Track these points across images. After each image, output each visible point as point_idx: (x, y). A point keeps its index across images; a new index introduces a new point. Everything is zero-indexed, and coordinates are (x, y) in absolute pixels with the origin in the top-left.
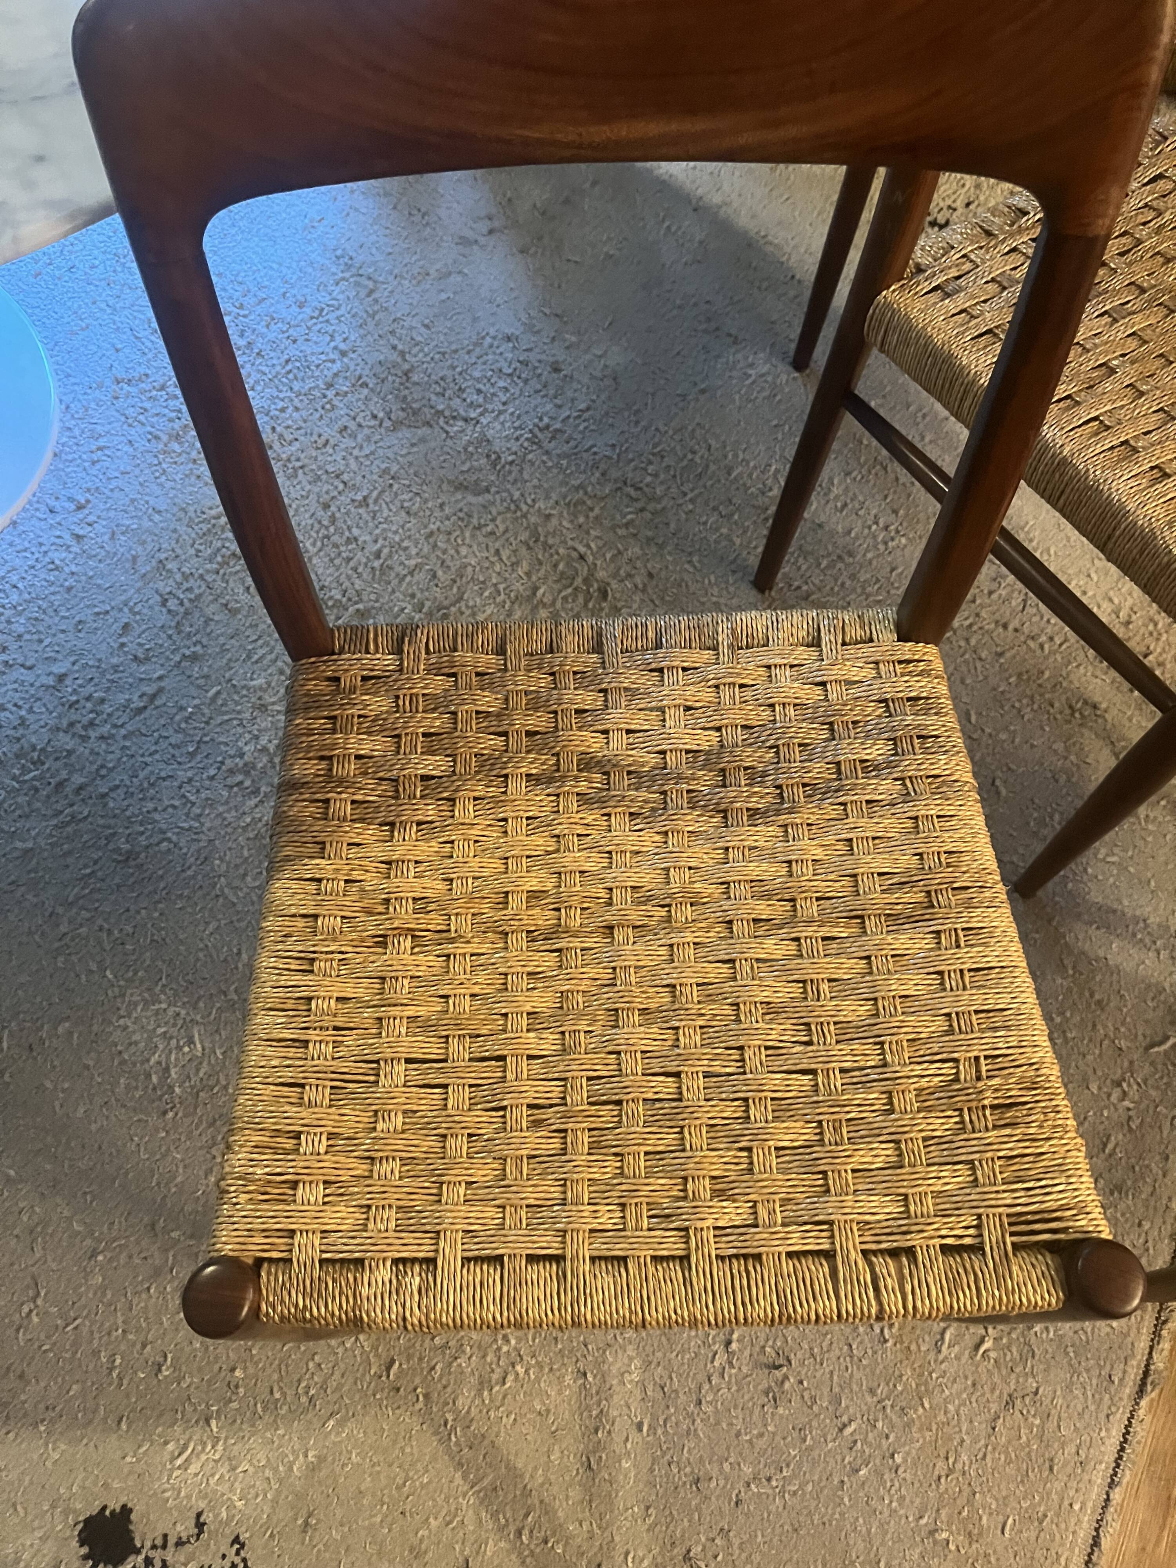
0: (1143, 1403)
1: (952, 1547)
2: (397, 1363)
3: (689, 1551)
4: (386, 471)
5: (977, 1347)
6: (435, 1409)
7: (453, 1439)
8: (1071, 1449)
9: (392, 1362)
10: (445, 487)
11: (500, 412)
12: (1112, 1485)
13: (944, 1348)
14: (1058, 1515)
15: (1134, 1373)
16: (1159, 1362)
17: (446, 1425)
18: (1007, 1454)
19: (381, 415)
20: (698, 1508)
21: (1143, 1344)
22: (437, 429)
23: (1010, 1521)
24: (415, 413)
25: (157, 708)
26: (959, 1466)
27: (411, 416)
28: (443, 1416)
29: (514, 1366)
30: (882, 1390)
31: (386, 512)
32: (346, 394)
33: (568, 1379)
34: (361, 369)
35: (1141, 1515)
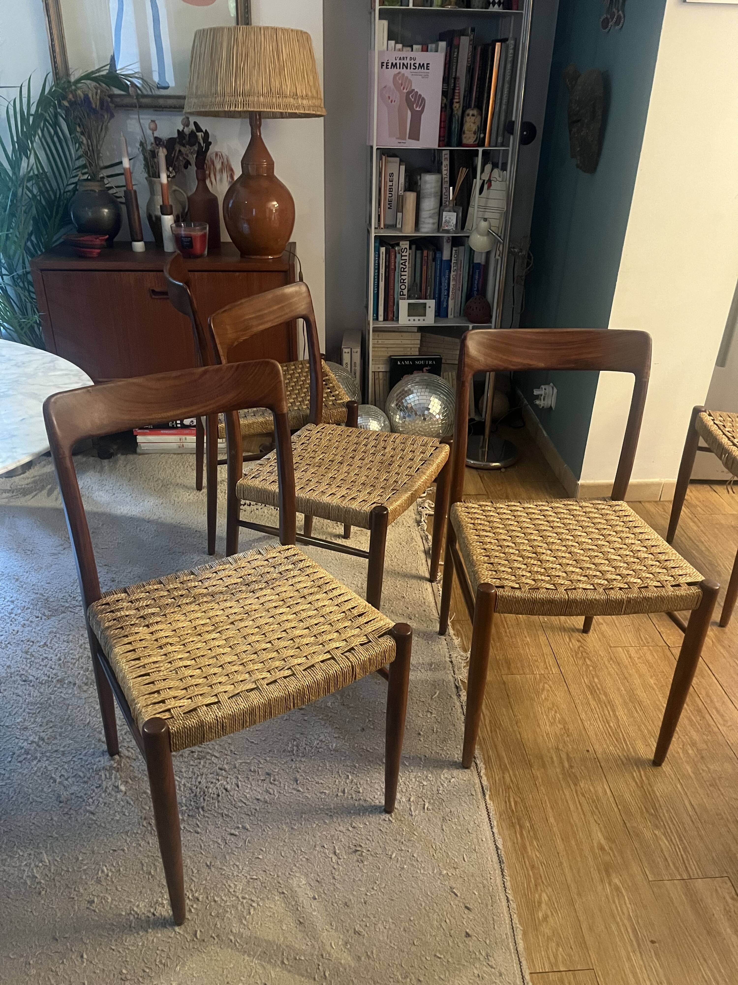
0: (487, 797)
1: (450, 875)
2: (199, 932)
3: (355, 929)
4: (50, 633)
5: (424, 808)
6: (224, 938)
7: (237, 945)
8: (472, 823)
9: (196, 931)
10: (80, 629)
12: (492, 828)
13: (413, 813)
14: (480, 846)
15: (479, 790)
16: (485, 783)
17: (231, 941)
18: (452, 835)
19: (40, 615)
20: (351, 913)
21: (477, 781)
22: (69, 613)
23: (465, 856)
24: (56, 610)
26: (438, 848)
27: (54, 612)
28: (229, 939)
29: (251, 905)
30: (399, 837)
31: (57, 645)
32: (20, 614)
33: (277, 898)
34: (24, 604)
35: (506, 832)
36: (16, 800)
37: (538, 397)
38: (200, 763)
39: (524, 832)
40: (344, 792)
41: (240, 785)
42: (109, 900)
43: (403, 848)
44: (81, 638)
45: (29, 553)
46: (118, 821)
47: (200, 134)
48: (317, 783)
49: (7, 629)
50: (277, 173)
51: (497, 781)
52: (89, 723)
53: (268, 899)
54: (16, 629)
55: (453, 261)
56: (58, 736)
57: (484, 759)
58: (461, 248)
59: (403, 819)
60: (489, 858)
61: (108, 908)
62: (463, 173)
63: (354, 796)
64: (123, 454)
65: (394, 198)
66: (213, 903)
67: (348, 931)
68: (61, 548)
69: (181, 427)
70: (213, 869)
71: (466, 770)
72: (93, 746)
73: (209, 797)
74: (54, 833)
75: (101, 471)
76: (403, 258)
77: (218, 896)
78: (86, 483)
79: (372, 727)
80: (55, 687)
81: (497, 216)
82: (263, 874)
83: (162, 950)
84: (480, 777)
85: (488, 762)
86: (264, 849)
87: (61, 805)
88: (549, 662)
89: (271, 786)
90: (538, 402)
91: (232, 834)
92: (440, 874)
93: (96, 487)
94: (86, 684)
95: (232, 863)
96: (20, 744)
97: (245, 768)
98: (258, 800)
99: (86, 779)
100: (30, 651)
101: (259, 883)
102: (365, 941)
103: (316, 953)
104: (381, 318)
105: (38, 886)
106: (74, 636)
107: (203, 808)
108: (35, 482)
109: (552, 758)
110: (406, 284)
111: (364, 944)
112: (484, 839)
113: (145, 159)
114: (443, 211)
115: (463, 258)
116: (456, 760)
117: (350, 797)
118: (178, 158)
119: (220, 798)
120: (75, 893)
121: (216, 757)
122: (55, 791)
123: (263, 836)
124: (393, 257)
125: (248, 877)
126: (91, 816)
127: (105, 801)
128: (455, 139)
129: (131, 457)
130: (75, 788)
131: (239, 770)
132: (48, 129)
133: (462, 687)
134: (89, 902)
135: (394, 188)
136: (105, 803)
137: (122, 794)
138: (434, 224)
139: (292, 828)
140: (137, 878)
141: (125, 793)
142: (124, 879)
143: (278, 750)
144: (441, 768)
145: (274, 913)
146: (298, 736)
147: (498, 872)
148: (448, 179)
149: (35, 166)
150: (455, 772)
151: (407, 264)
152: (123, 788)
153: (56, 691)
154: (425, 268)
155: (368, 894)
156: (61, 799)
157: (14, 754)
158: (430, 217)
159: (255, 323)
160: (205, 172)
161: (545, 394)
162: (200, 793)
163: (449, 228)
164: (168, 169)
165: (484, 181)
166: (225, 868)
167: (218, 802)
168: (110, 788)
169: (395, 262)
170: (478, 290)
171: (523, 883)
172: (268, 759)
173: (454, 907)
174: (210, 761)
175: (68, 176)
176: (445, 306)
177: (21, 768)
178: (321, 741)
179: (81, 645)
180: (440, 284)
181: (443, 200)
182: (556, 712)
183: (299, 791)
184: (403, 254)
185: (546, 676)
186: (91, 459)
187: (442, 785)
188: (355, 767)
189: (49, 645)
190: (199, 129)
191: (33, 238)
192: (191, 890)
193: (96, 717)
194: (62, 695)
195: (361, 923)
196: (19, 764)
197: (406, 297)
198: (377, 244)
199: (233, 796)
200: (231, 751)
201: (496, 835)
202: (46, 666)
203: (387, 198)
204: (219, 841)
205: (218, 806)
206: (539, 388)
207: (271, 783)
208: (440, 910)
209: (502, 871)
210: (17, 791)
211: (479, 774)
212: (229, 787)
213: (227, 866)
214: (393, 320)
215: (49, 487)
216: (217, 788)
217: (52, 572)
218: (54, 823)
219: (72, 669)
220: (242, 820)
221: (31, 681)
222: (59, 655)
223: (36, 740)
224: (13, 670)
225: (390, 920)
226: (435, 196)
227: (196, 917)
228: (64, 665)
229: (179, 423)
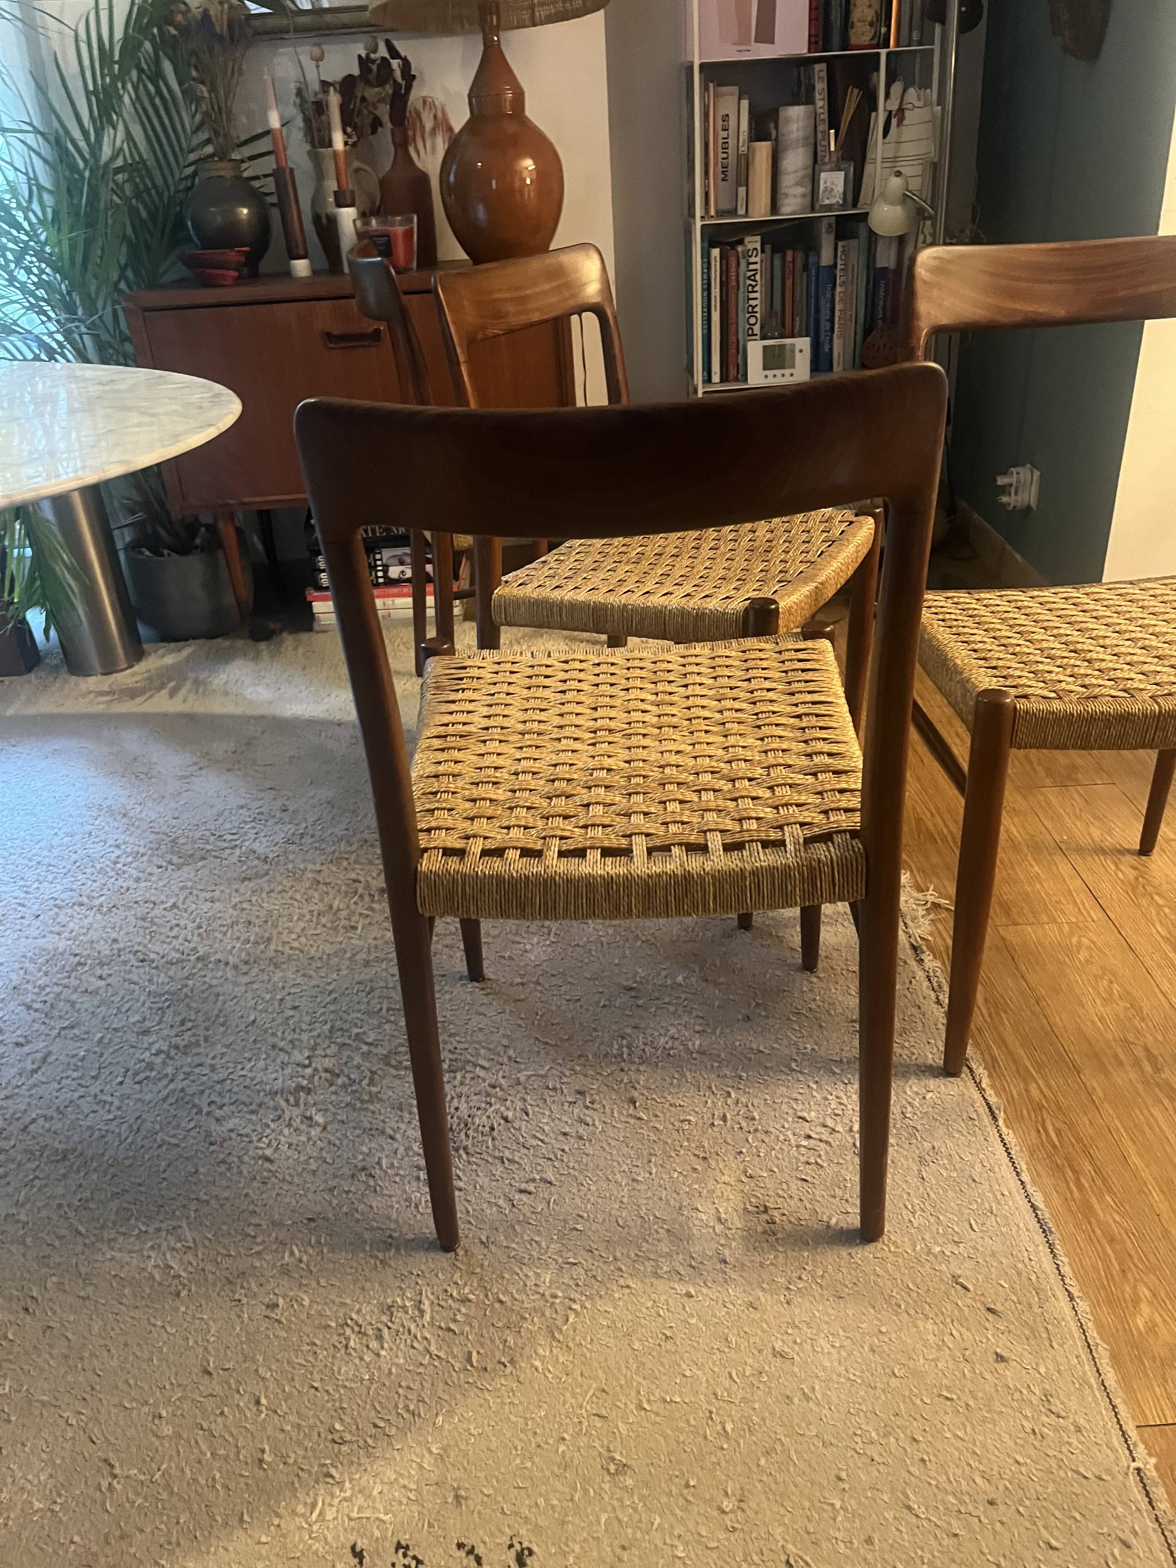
0: (1001, 1122)
1: (948, 1253)
2: (474, 1354)
3: (774, 1349)
4: (182, 888)
6: (523, 1365)
7: (550, 1376)
8: (978, 1165)
9: (470, 1354)
12: (1018, 1174)
14: (999, 1204)
15: (983, 1110)
16: (993, 1100)
17: (537, 1370)
18: (942, 1188)
19: (165, 864)
20: (762, 1320)
21: (976, 1095)
22: (212, 859)
23: (973, 1222)
24: (191, 856)
25: (51, 1063)
26: (917, 1208)
27: (189, 858)
28: (532, 1366)
29: (571, 1309)
30: (839, 1192)
31: (194, 906)
32: (131, 863)
33: (616, 1295)
34: (136, 848)
35: (1048, 1181)
37: (1004, 490)
38: (455, 1078)
39: (1083, 1180)
40: (724, 1118)
41: (530, 1112)
42: (306, 1302)
43: (850, 1210)
44: (234, 894)
45: (143, 776)
46: (314, 1172)
47: (395, 63)
48: (671, 1105)
49: (110, 886)
50: (530, 112)
51: (1016, 1096)
52: (254, 1021)
53: (601, 1297)
54: (125, 885)
55: (839, 267)
56: (202, 1042)
57: (984, 1060)
58: (854, 243)
59: (841, 1161)
60: (1021, 1225)
61: (303, 1317)
62: (853, 97)
63: (744, 1124)
64: (291, 633)
65: (732, 159)
66: (497, 1305)
67: (760, 1351)
68: (195, 768)
69: (385, 585)
70: (493, 1248)
71: (951, 1079)
72: (264, 1056)
73: (476, 1130)
74: (202, 1193)
75: (257, 658)
76: (752, 267)
77: (506, 1292)
78: (231, 676)
79: (764, 1013)
80: (194, 968)
81: (918, 170)
82: (588, 1256)
83: (409, 1388)
84: (981, 1090)
85: (992, 1066)
86: (585, 1215)
87: (212, 1148)
88: (1083, 904)
89: (587, 1112)
90: (1005, 499)
91: (522, 1191)
92: (929, 1252)
93: (248, 680)
94: (246, 963)
95: (526, 1238)
96: (137, 1055)
97: (536, 1083)
98: (565, 1134)
99: (254, 1107)
100: (150, 915)
101: (583, 1272)
102: (796, 1370)
103: (703, 1389)
104: (716, 378)
105: (176, 1281)
106: (222, 892)
107: (465, 1148)
108: (149, 679)
109: (1116, 1056)
110: (758, 315)
111: (794, 1374)
112: (1006, 1193)
113: (307, 120)
114: (820, 171)
115: (857, 259)
116: (930, 1062)
117: (736, 1126)
118: (360, 111)
119: (495, 1133)
120: (243, 1291)
121: (483, 1067)
122: (200, 1127)
123: (582, 1194)
124: (733, 264)
125: (560, 1260)
126: (267, 1165)
127: (290, 1141)
128: (836, 39)
129: (304, 636)
130: (237, 1121)
131: (526, 1088)
132: (145, 86)
133: (924, 948)
134: (268, 1306)
135: (732, 142)
136: (290, 1145)
137: (319, 1129)
138: (804, 196)
139: (634, 1180)
140: (354, 1264)
141: (325, 1128)
142: (331, 1266)
143: (595, 1055)
144: (903, 1076)
145: (614, 1322)
146: (629, 1030)
147: (1044, 1249)
148: (825, 116)
149: (125, 146)
150: (932, 1083)
151: (758, 277)
152: (319, 1118)
153: (195, 974)
154: (789, 283)
155: (791, 1287)
156: (212, 1139)
157: (128, 1070)
158: (797, 184)
159: (511, 308)
160: (406, 130)
161: (1018, 481)
162: (459, 1125)
163: (833, 201)
164: (345, 132)
165: (890, 112)
166: (514, 1245)
167: (493, 1139)
168: (298, 1120)
169: (738, 275)
170: (884, 319)
171: (1096, 1269)
172: (578, 1068)
173: (966, 1309)
174: (472, 1075)
175: (182, 164)
176: (827, 350)
177: (141, 1092)
178: (672, 1038)
179: (236, 905)
180: (818, 311)
181: (819, 154)
182: (1111, 982)
183: (640, 1119)
184: (752, 260)
185: (1081, 925)
186: (239, 643)
187: (909, 1103)
188: (740, 1077)
189: (181, 906)
190: (394, 53)
191: (129, 273)
192: (456, 1283)
193: (266, 1011)
194: (206, 979)
195: (785, 1337)
196: (137, 1086)
197: (758, 337)
198: (706, 245)
199: (519, 1129)
200: (510, 1058)
201: (1028, 1187)
202: (176, 937)
203: (720, 160)
204: (501, 1202)
205: (494, 1146)
206: (1005, 473)
207: (587, 1108)
208: (936, 1315)
209: (1051, 1246)
210: (135, 1127)
211: (978, 1085)
212: (510, 1115)
213: (518, 1243)
214: (736, 380)
215: (172, 684)
216: (489, 1117)
217: (182, 803)
218: (202, 1177)
219: (221, 941)
220: (539, 1168)
221: (153, 961)
222: (198, 920)
223: (166, 1048)
224: (121, 945)
225: (841, 1332)
226: (805, 145)
227: (467, 1328)
228: (208, 936)
229: (380, 574)
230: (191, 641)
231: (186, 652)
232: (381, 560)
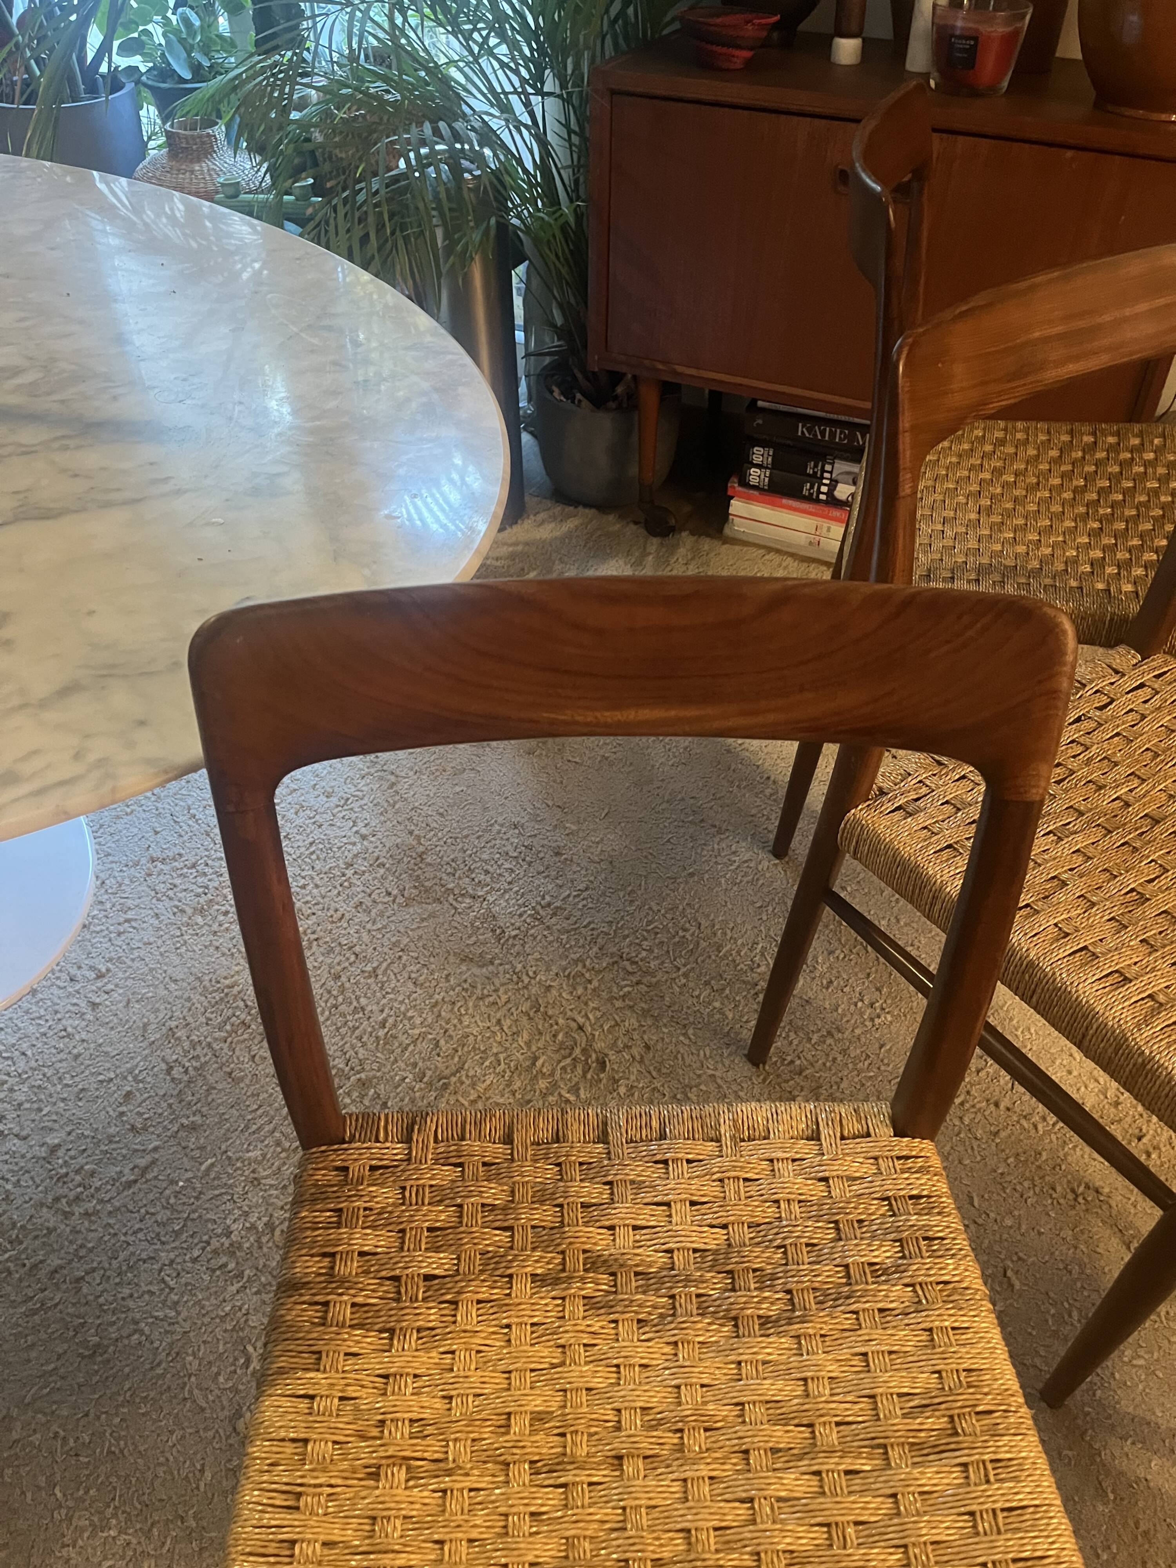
4: (395, 944)
10: (452, 959)
11: (505, 891)
19: (395, 892)
22: (446, 905)
24: (427, 890)
25: (147, 1181)
27: (423, 894)
31: (393, 983)
32: (364, 873)
34: (379, 851)
36: (163, 1376)
64: (693, 533)
69: (826, 502)
129: (706, 544)
157: (211, 1241)
177: (206, 1288)
179: (436, 1004)
189: (381, 977)
196: (206, 1277)
210: (175, 1350)
217: (458, 789)
219: (395, 1061)
222: (386, 1012)
228: (385, 1045)
229: (824, 489)
230: (581, 509)
231: (571, 524)
232: (831, 472)
